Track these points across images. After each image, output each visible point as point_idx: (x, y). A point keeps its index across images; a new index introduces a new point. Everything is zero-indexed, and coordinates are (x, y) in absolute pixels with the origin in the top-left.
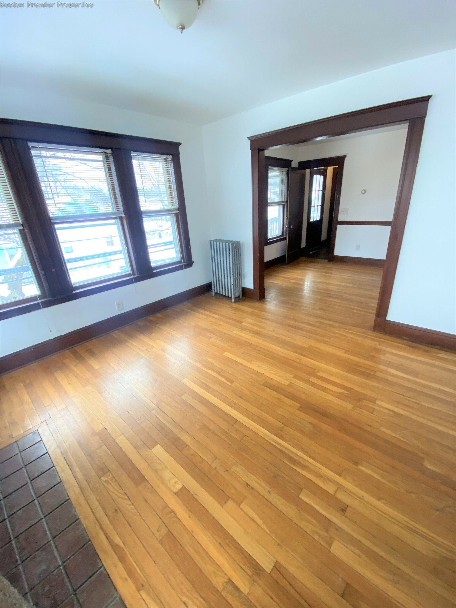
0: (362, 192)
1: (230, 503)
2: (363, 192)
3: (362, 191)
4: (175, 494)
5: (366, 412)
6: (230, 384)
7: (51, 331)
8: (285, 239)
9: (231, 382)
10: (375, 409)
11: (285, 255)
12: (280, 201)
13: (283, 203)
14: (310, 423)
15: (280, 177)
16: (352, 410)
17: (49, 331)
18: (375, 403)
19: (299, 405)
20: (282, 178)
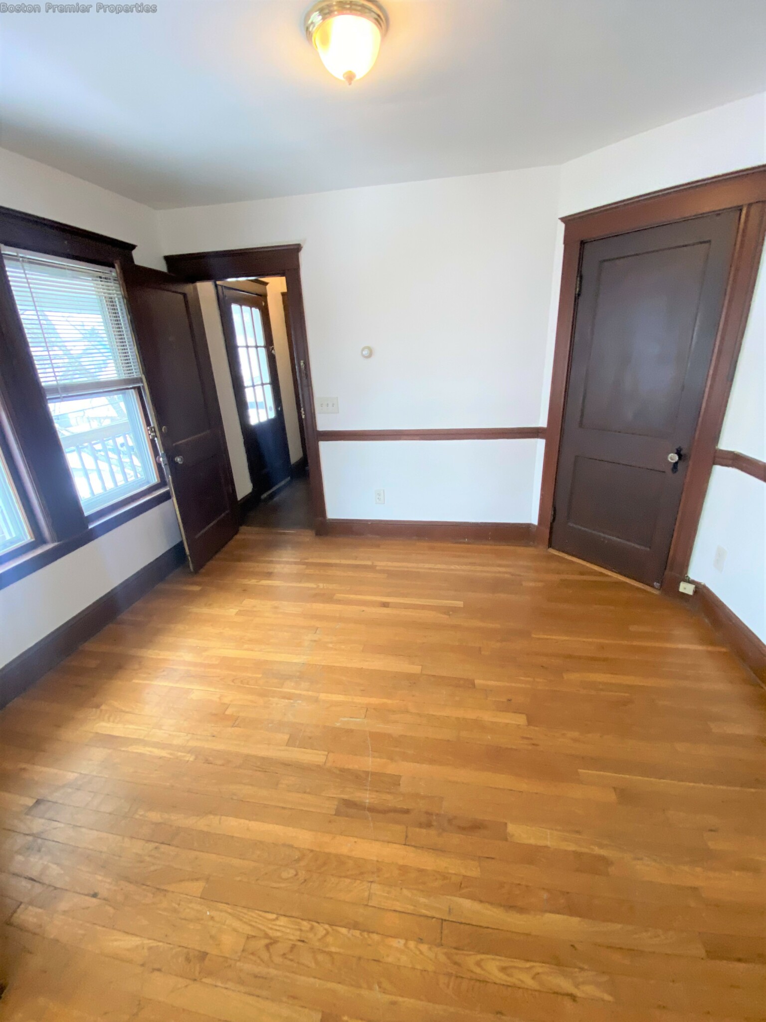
0: (364, 353)
2: (366, 352)
3: (363, 350)
8: (166, 497)
11: (181, 544)
12: (124, 376)
13: (134, 383)
15: (100, 296)
20: (111, 301)
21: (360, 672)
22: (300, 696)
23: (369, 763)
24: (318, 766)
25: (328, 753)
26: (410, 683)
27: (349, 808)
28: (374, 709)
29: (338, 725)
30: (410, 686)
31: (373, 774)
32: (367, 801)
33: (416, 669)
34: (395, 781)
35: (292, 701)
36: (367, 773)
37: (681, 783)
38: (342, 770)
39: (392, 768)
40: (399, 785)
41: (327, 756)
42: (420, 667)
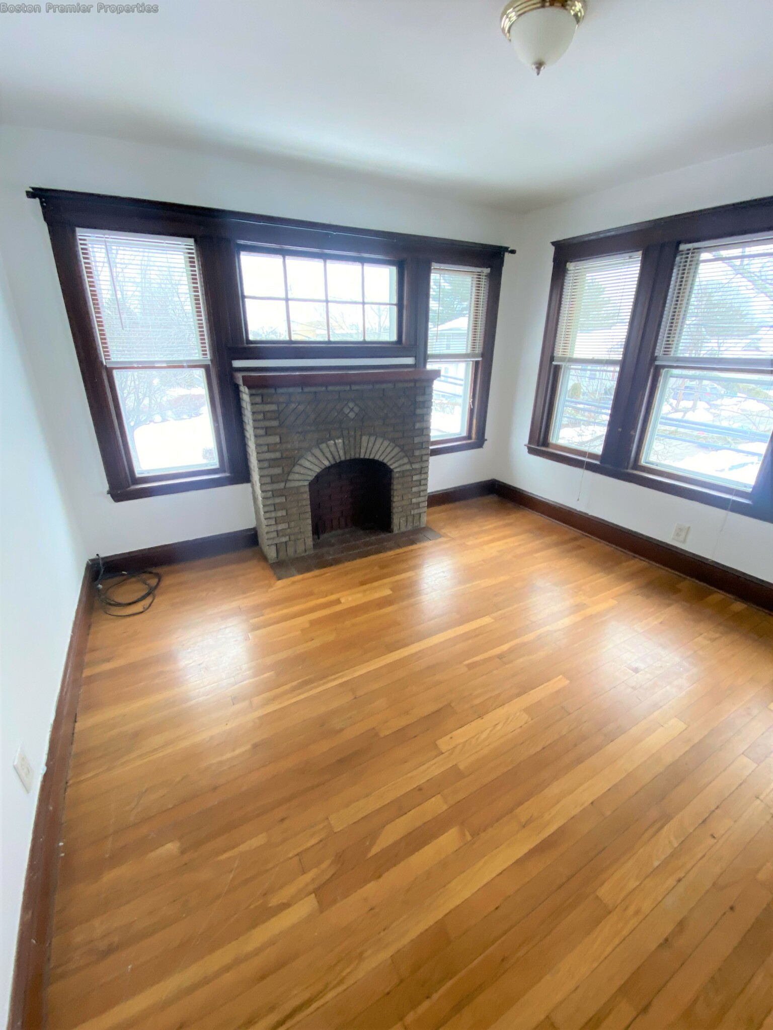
1: (308, 625)
4: (339, 599)
5: (309, 844)
6: (467, 662)
7: (578, 500)
9: (470, 666)
10: (303, 874)
14: (342, 730)
16: (328, 819)
17: (577, 499)
18: (316, 891)
19: (382, 735)
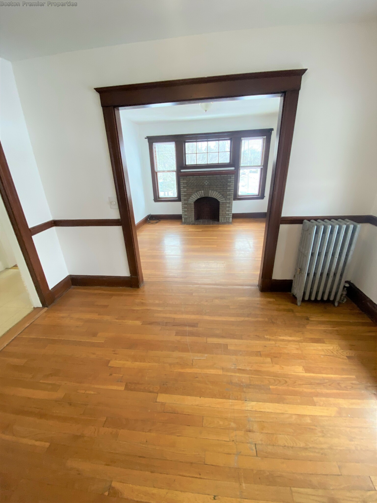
21: (201, 394)
22: (234, 371)
23: (188, 339)
24: (209, 337)
25: (207, 342)
26: (167, 385)
27: (194, 325)
28: (188, 365)
29: (206, 355)
30: (167, 382)
31: (186, 336)
32: (187, 328)
33: (162, 398)
34: (177, 334)
35: (237, 368)
36: (189, 336)
37: (75, 340)
38: (199, 336)
39: (178, 338)
40: (176, 333)
41: (207, 341)
42: (158, 400)
